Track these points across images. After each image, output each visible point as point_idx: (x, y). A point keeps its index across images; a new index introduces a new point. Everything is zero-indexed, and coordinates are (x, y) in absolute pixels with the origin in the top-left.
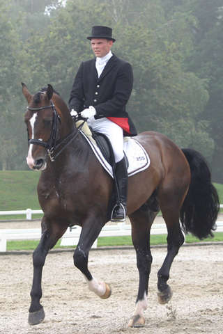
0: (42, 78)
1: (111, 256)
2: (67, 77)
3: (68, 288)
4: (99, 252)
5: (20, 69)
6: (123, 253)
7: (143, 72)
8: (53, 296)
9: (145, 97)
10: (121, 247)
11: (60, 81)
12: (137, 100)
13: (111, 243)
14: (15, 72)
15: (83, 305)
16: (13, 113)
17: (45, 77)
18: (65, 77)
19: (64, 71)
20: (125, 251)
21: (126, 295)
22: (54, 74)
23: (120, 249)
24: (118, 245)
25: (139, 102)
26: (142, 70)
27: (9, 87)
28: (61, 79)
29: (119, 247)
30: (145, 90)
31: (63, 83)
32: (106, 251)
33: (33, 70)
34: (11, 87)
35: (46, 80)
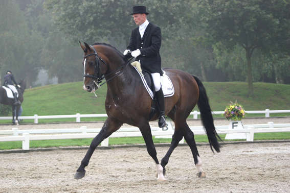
0: (206, 10)
1: (265, 148)
2: (225, 9)
3: (236, 172)
4: (255, 144)
5: (189, 3)
6: (274, 145)
7: (285, 5)
8: (227, 178)
9: (286, 25)
10: (272, 141)
11: (220, 13)
12: (279, 27)
13: (264, 138)
14: (185, 6)
15: (251, 185)
16: (183, 38)
17: (208, 9)
18: (223, 9)
19: (223, 5)
20: (275, 144)
21: (284, 178)
22: (215, 8)
23: (271, 142)
24: (269, 139)
25: (281, 29)
26: (285, 4)
27: (181, 17)
28: (221, 11)
29: (270, 141)
30: (285, 19)
31: (222, 14)
32: (261, 144)
33: (198, 4)
34: (183, 18)
35: (208, 12)
